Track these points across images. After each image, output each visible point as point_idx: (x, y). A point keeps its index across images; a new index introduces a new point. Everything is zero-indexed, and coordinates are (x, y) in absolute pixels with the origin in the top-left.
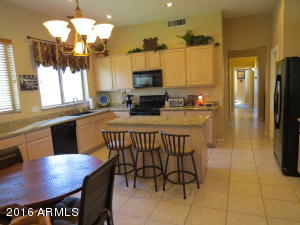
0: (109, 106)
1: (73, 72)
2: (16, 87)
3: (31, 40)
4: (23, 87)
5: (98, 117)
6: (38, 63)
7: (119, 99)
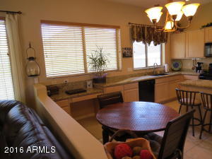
0: (180, 70)
1: (156, 45)
2: (120, 55)
3: (131, 25)
4: (124, 55)
5: (171, 78)
6: (134, 40)
7: (189, 66)
